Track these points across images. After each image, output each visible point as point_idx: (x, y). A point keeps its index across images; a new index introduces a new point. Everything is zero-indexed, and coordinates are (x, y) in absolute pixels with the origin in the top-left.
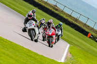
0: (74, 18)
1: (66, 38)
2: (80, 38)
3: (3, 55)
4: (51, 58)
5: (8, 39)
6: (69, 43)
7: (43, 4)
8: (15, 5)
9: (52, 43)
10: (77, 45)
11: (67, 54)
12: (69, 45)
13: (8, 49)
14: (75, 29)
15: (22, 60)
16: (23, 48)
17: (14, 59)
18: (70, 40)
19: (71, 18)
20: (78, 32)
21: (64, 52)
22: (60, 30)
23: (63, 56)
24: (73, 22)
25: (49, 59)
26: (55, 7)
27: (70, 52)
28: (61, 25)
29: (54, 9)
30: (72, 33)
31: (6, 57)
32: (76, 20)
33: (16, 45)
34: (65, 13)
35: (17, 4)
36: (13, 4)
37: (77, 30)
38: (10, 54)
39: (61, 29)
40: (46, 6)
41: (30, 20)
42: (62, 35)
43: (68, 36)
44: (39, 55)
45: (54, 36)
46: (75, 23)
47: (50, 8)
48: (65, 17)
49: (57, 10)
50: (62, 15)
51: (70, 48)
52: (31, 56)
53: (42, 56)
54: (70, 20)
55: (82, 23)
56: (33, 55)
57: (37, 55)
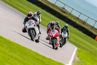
0: (82, 21)
2: (88, 41)
3: (11, 58)
4: (59, 61)
5: (16, 42)
6: (77, 46)
7: (51, 7)
8: (23, 8)
9: (57, 44)
11: (75, 58)
12: (76, 48)
13: (15, 52)
14: (83, 32)
15: (30, 63)
16: (31, 51)
17: (22, 62)
18: (77, 43)
19: (79, 21)
21: (72, 55)
24: (81, 24)
25: (57, 62)
26: (63, 10)
27: (77, 55)
28: (67, 27)
29: (62, 11)
30: (79, 36)
31: (14, 60)
32: (84, 23)
34: (73, 16)
35: (25, 7)
36: (20, 7)
37: (85, 33)
38: (18, 57)
39: (67, 31)
40: (54, 8)
41: (29, 19)
42: (68, 38)
43: (76, 39)
44: (46, 58)
45: (58, 37)
46: (83, 25)
47: (58, 11)
48: (72, 19)
49: (64, 12)
50: (69, 17)
51: (77, 51)
52: (38, 59)
54: (78, 22)
55: (90, 26)
56: (41, 59)
57: (45, 58)
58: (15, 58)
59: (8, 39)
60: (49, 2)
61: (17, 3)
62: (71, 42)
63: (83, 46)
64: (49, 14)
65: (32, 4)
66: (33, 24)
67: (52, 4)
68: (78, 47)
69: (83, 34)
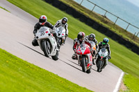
0: (131, 34)
1: (120, 64)
3: (29, 87)
6: (123, 70)
7: (87, 14)
10: (135, 74)
11: (120, 86)
12: (123, 73)
18: (124, 66)
19: (126, 35)
20: (135, 54)
21: (116, 83)
22: (106, 50)
23: (114, 88)
24: (130, 39)
26: (103, 19)
27: (124, 83)
28: (106, 42)
29: (103, 21)
30: (127, 55)
31: (33, 89)
32: (134, 37)
33: (48, 73)
34: (117, 28)
38: (39, 86)
40: (90, 17)
42: (109, 58)
43: (122, 60)
44: (80, 87)
45: (89, 55)
46: (133, 41)
47: (97, 20)
48: (117, 32)
49: (106, 22)
50: (113, 30)
51: (124, 77)
52: (68, 89)
53: (85, 88)
54: (125, 37)
57: (78, 87)
58: (35, 88)
59: (24, 59)
60: (84, 8)
61: (39, 9)
62: (115, 64)
63: (132, 70)
64: (83, 25)
65: (59, 11)
66: (47, 32)
67: (88, 10)
68: (126, 72)
69: (133, 53)
